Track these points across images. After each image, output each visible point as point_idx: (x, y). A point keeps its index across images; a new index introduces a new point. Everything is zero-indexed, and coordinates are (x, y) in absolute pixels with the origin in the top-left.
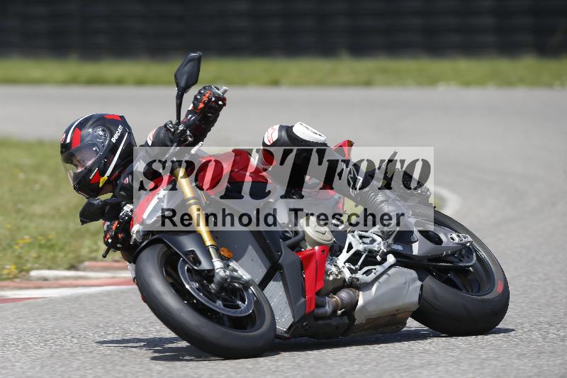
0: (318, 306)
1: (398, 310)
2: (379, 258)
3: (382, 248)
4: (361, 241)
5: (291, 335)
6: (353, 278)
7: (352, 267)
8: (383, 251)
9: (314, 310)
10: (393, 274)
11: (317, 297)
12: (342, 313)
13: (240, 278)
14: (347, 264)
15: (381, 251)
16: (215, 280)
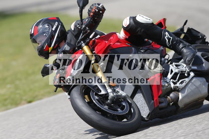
0: (160, 103)
1: (198, 98)
2: (186, 75)
3: (187, 69)
4: (176, 68)
5: (149, 119)
6: (175, 86)
7: (174, 81)
8: (188, 71)
9: (158, 106)
10: (194, 81)
11: (159, 98)
12: (172, 104)
13: (121, 96)
14: (172, 80)
15: (187, 71)
16: (109, 98)
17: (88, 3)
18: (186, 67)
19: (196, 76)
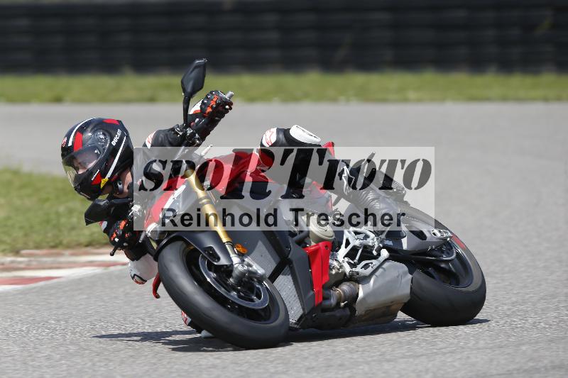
0: (324, 298)
2: (374, 253)
3: (376, 243)
4: (356, 237)
5: (300, 326)
6: (353, 272)
7: (351, 261)
9: (321, 303)
10: (387, 268)
11: (323, 290)
12: (345, 305)
13: (255, 273)
14: (346, 259)
15: (376, 247)
16: (234, 274)
17: (202, 88)
18: (373, 239)
19: (391, 258)
